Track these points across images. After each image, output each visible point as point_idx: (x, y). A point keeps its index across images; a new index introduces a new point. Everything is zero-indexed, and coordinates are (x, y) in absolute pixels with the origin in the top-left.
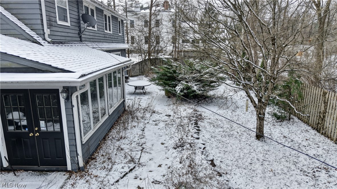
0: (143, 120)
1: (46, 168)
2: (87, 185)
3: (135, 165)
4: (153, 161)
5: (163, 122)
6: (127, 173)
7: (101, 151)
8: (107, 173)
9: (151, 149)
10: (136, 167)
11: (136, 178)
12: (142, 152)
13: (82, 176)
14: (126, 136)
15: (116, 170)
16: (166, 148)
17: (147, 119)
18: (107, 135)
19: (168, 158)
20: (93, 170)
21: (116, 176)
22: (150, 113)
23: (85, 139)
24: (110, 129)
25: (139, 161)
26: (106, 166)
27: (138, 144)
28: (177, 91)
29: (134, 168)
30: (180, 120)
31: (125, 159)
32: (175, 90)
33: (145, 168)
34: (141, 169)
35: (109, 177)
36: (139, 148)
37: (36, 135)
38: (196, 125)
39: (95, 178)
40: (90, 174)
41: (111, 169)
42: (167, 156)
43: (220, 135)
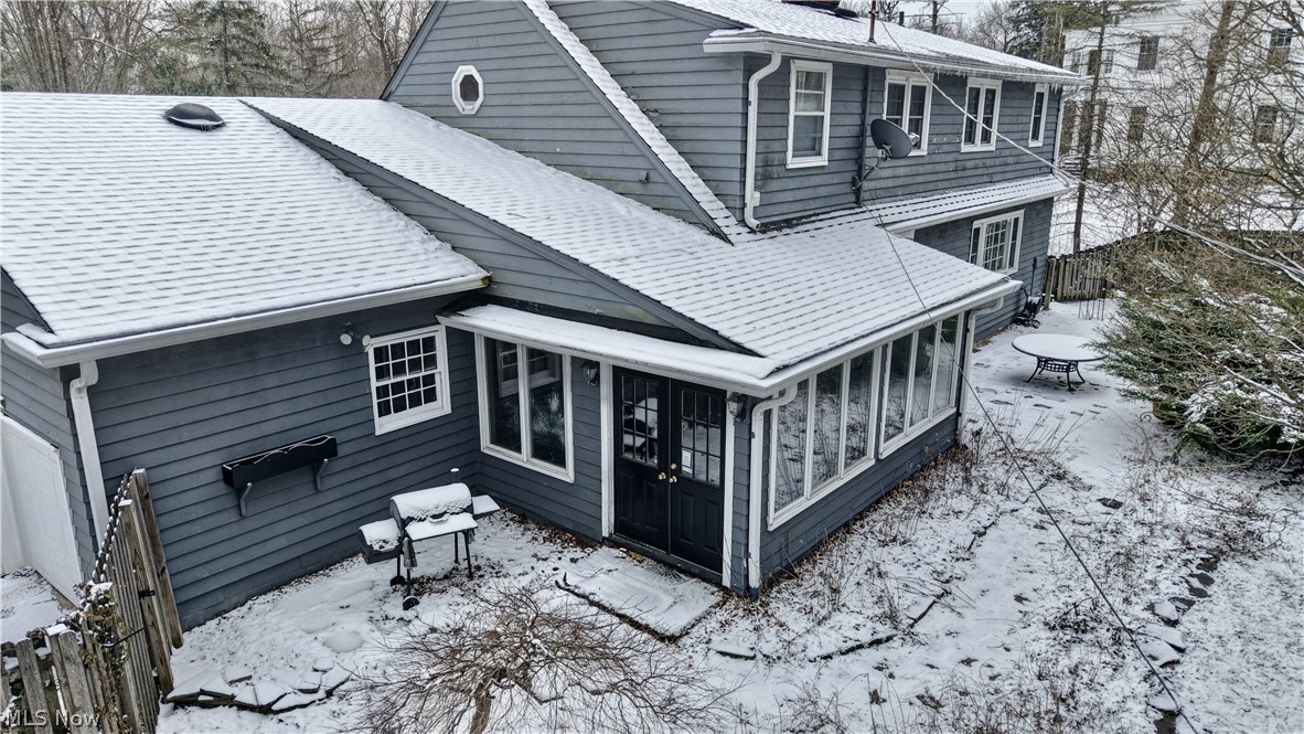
0: (998, 499)
1: (681, 562)
2: (754, 637)
3: (895, 632)
4: (955, 640)
5: (1074, 522)
6: (860, 647)
7: (826, 562)
8: (809, 625)
9: (972, 603)
10: (895, 638)
11: (880, 669)
12: (934, 602)
13: (750, 611)
14: (913, 538)
15: (837, 628)
16: (1021, 615)
17: (1019, 496)
18: (861, 516)
19: (1008, 650)
20: (781, 605)
21: (829, 642)
22: (1041, 477)
23: (777, 520)
24: (878, 502)
25: (912, 626)
26: (816, 608)
27: (935, 575)
28: (1192, 412)
29: (889, 639)
30: (1145, 531)
31: (876, 607)
32: (1182, 409)
33: (919, 652)
34: (907, 648)
35: (810, 637)
36: (932, 588)
37: (671, 480)
38: (1199, 572)
39: (777, 627)
40: (770, 612)
41: (825, 618)
42: (1008, 641)
43: (1286, 640)
